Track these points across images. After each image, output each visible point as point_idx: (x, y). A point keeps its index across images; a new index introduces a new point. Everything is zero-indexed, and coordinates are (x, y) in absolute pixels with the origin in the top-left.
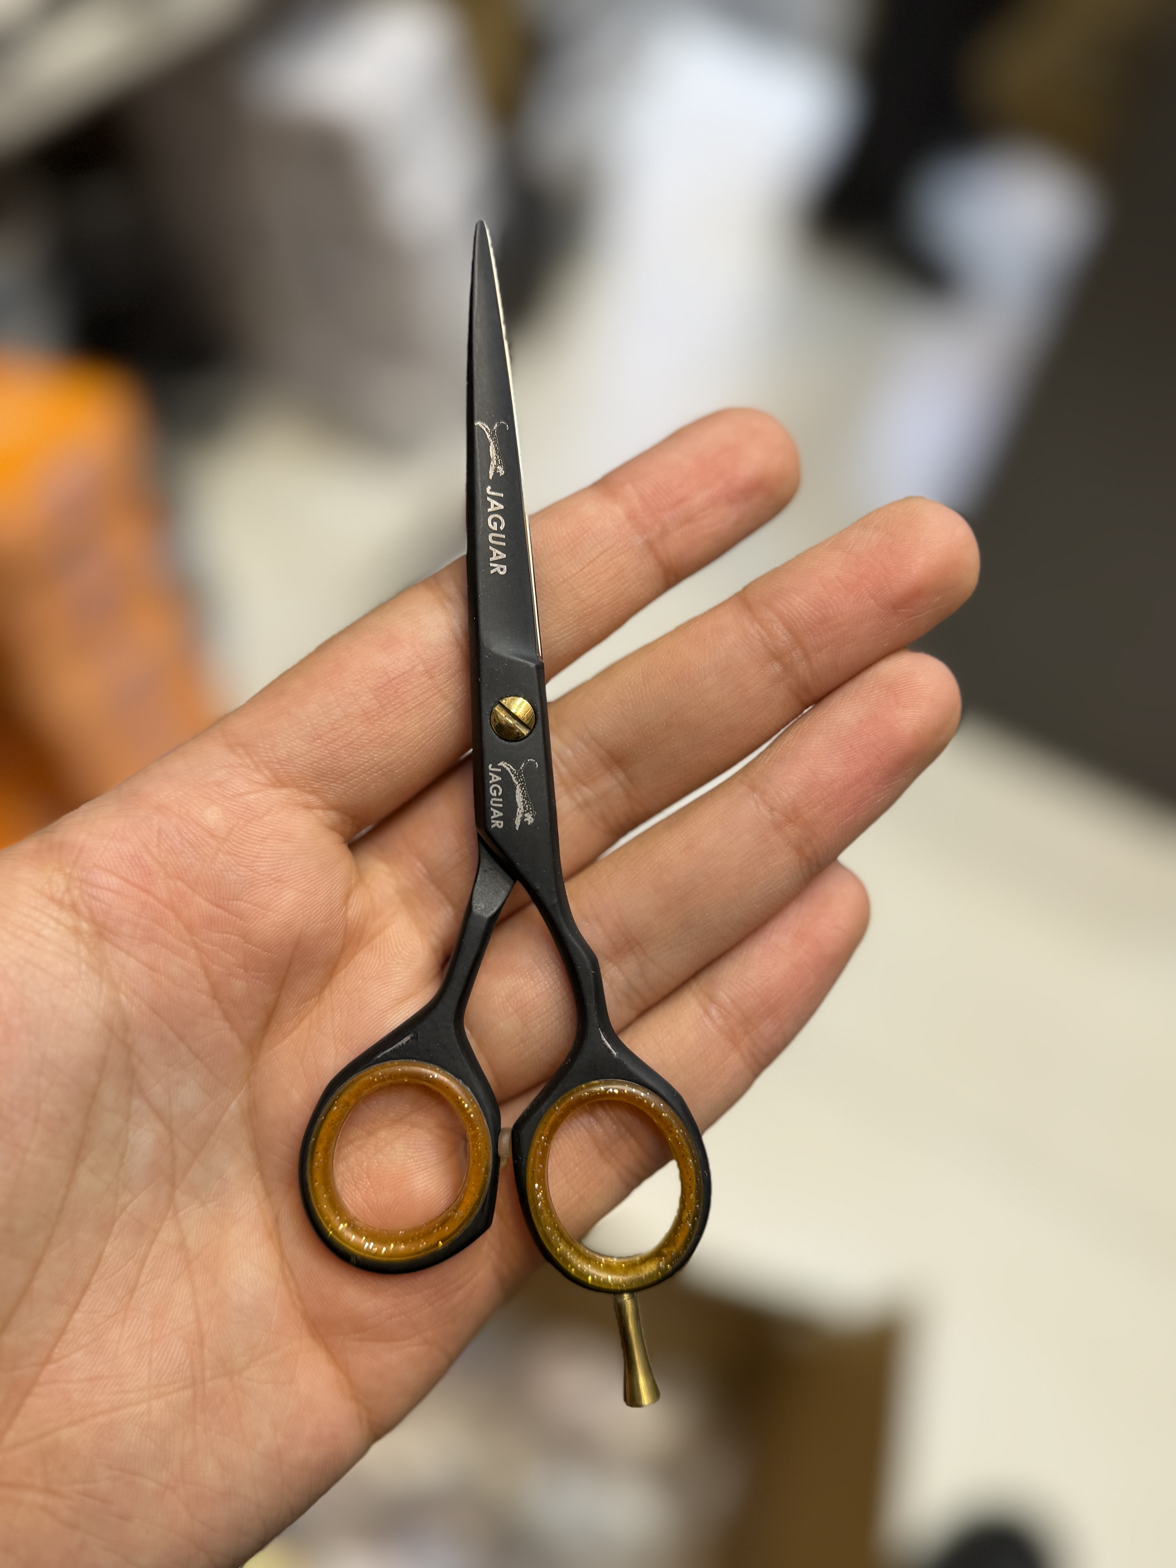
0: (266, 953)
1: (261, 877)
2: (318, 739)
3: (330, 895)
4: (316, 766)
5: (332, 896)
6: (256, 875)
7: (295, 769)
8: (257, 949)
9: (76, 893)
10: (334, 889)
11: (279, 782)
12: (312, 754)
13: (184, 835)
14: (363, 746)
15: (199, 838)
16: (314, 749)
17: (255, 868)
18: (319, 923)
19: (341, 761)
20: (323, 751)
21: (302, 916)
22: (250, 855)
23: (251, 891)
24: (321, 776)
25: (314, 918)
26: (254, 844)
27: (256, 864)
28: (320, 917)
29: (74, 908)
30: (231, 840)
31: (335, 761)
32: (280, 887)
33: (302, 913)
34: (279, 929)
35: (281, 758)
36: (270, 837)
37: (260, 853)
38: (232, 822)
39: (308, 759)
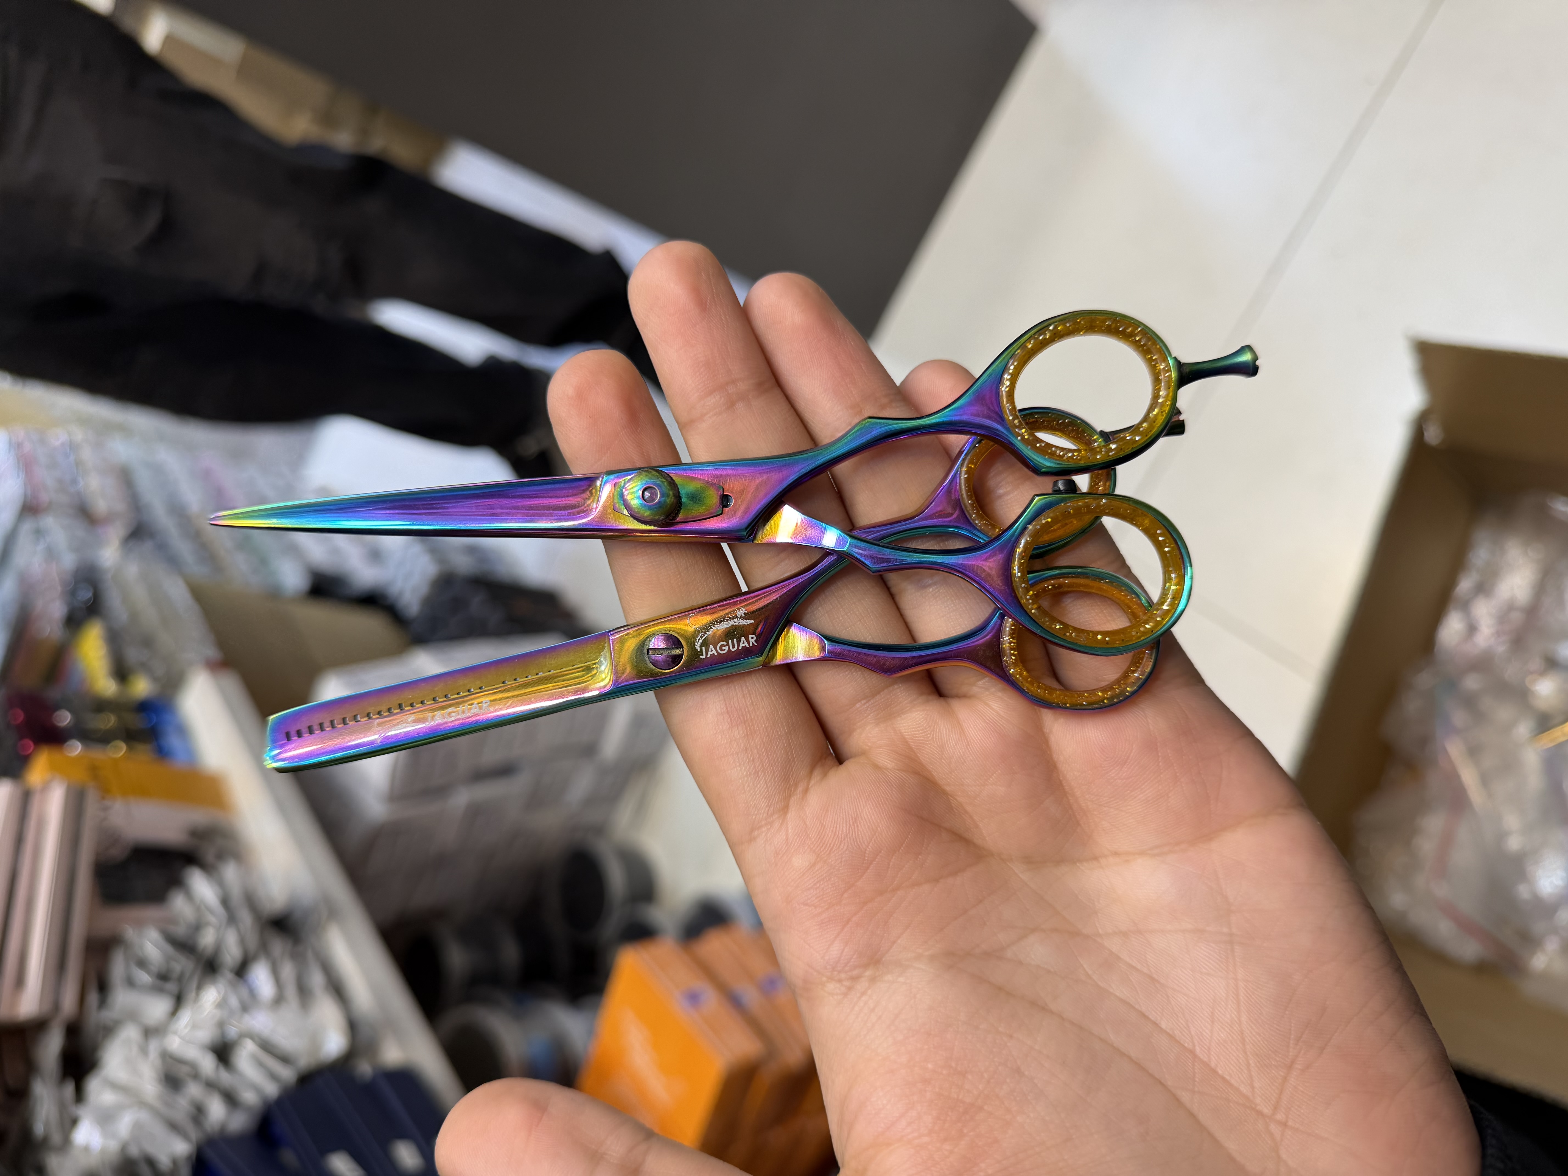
0: (909, 836)
1: (851, 832)
2: (758, 774)
3: (872, 781)
4: (778, 779)
5: (873, 780)
6: (849, 836)
7: (776, 795)
8: (905, 842)
9: (843, 976)
10: (869, 778)
11: (785, 809)
12: (768, 780)
13: (809, 886)
14: (771, 741)
15: (814, 875)
16: (765, 778)
17: (843, 835)
18: (892, 793)
19: (778, 760)
20: (768, 772)
21: (885, 805)
22: (833, 838)
23: (860, 842)
24: (785, 777)
25: (888, 796)
26: (825, 834)
27: (840, 835)
28: (888, 791)
29: (855, 979)
30: (819, 851)
31: (777, 764)
32: (860, 819)
33: (883, 805)
34: (892, 824)
35: (766, 804)
36: (822, 821)
37: (832, 831)
38: (806, 848)
39: (771, 784)
